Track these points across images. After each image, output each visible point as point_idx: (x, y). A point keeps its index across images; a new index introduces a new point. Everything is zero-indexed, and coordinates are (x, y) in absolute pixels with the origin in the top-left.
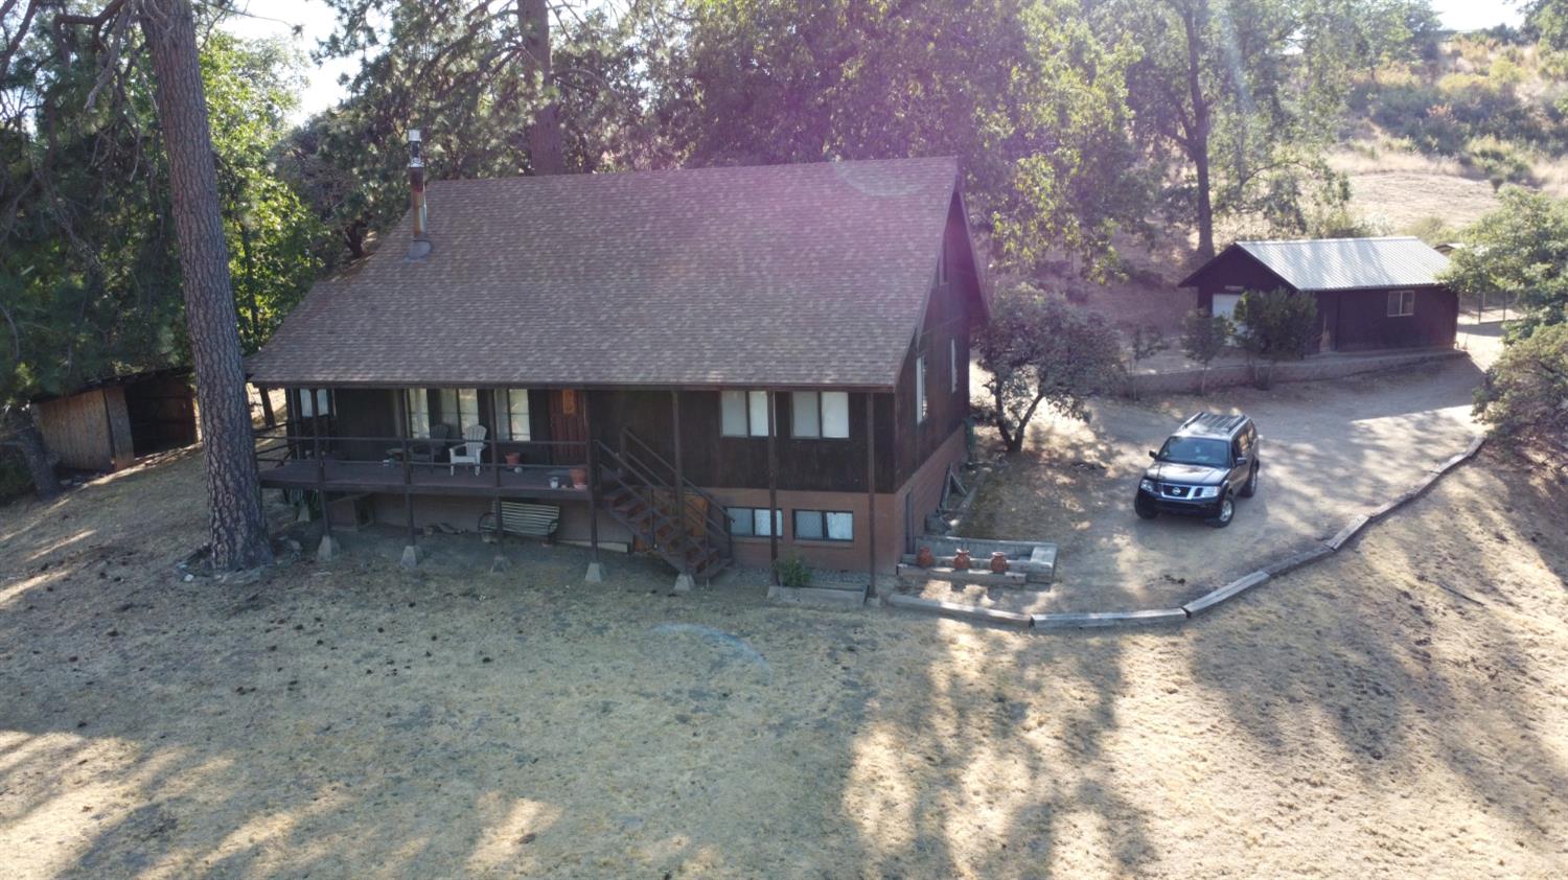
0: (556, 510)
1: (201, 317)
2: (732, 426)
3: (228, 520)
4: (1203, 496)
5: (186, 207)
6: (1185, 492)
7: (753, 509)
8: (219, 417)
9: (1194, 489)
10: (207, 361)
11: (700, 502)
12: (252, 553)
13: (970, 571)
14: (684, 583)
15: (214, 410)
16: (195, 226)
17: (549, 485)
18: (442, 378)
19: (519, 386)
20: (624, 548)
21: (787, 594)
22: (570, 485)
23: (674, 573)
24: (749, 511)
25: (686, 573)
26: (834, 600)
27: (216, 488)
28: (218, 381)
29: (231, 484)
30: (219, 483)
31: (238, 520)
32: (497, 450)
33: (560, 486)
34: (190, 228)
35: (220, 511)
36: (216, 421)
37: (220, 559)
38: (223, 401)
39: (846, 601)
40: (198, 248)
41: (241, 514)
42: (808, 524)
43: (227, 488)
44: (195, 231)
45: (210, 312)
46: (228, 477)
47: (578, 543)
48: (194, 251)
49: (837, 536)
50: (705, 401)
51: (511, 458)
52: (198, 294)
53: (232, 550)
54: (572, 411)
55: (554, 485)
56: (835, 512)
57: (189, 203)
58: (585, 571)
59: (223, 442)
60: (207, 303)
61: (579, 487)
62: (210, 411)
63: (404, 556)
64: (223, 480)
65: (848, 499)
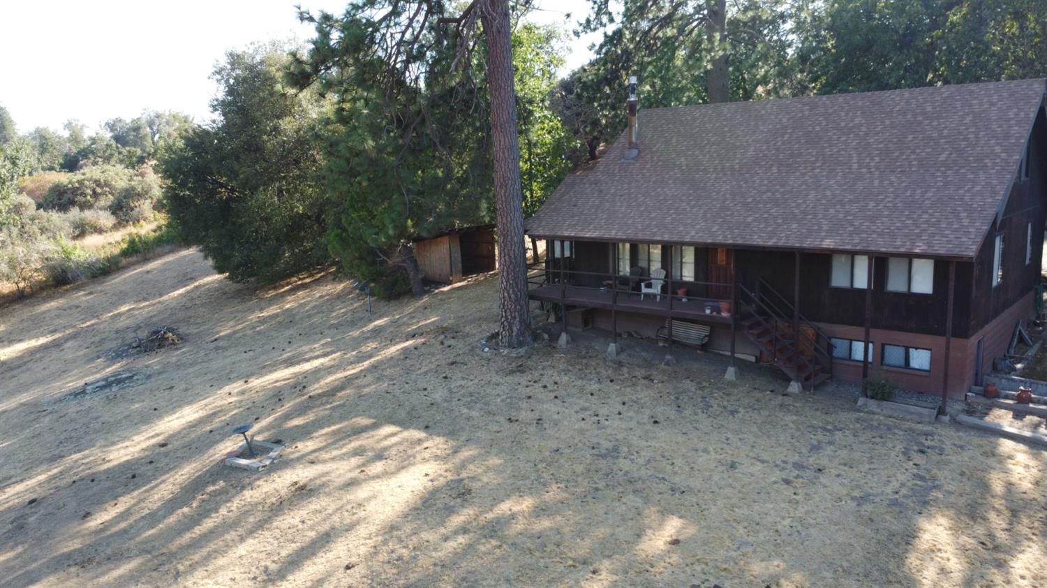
0: (708, 328)
1: (503, 194)
2: (839, 279)
3: (510, 317)
5: (499, 129)
7: (851, 341)
8: (509, 255)
10: (504, 221)
11: (810, 332)
12: (521, 339)
13: (1031, 405)
14: (794, 387)
15: (506, 251)
16: (502, 140)
17: (704, 311)
18: (640, 236)
19: (689, 244)
20: (753, 359)
21: (873, 405)
22: (719, 312)
23: (788, 380)
24: (846, 343)
25: (797, 381)
26: (911, 413)
27: (504, 297)
28: (509, 233)
29: (512, 296)
30: (506, 294)
31: (515, 318)
32: (672, 285)
33: (712, 312)
34: (500, 141)
35: (505, 311)
36: (507, 257)
37: (504, 340)
38: (511, 246)
39: (920, 415)
40: (504, 153)
41: (517, 314)
42: (894, 355)
43: (510, 298)
44: (502, 143)
45: (508, 191)
46: (511, 291)
47: (721, 352)
48: (501, 155)
49: (917, 367)
50: (820, 261)
51: (681, 292)
52: (502, 180)
53: (510, 335)
54: (724, 263)
55: (708, 312)
56: (916, 349)
57: (501, 125)
58: (725, 371)
59: (510, 270)
60: (506, 186)
61: (724, 314)
62: (504, 251)
63: (609, 349)
64: (508, 293)
65: (928, 339)
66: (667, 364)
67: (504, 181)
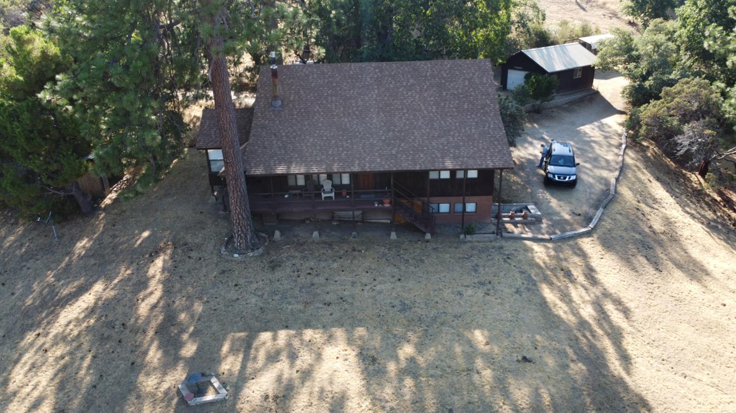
1: (232, 153)
2: (433, 176)
3: (245, 230)
4: (571, 179)
5: (225, 109)
6: (565, 178)
7: (439, 204)
9: (568, 177)
10: (235, 170)
11: (419, 203)
12: (253, 242)
13: (516, 219)
14: (428, 236)
15: (238, 189)
17: (374, 205)
20: (389, 221)
21: (469, 237)
22: (383, 204)
23: (425, 233)
24: (437, 205)
25: (427, 232)
26: (485, 238)
27: (239, 219)
28: (238, 177)
29: (245, 216)
30: (240, 217)
31: (248, 230)
33: (378, 205)
34: (226, 117)
35: (241, 228)
36: (239, 193)
37: (242, 246)
38: (241, 185)
39: (489, 238)
40: (230, 125)
41: (248, 227)
42: (459, 207)
43: (243, 218)
44: (229, 118)
45: (235, 150)
46: (244, 214)
47: (370, 221)
48: (228, 126)
49: (469, 211)
51: (344, 191)
52: (230, 143)
53: (246, 241)
55: (376, 205)
56: (469, 203)
57: (226, 106)
58: (390, 235)
59: (242, 201)
60: (234, 147)
61: (387, 205)
62: (236, 189)
63: (314, 235)
64: (242, 216)
65: (476, 198)
66: (354, 237)
67: (232, 144)
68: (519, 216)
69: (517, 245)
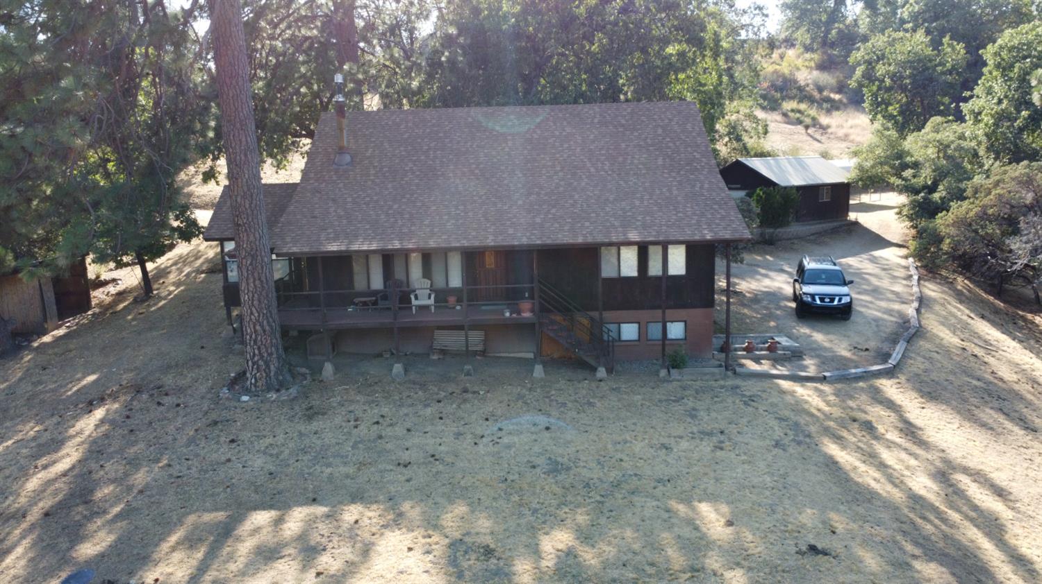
1: (247, 206)
2: (607, 271)
3: (265, 355)
4: (843, 302)
5: (238, 125)
6: (832, 300)
7: (619, 324)
8: (259, 279)
9: (837, 299)
11: (585, 320)
12: (281, 378)
13: (757, 353)
14: (602, 372)
15: (256, 275)
16: (244, 139)
17: (503, 315)
21: (675, 373)
22: (519, 313)
23: (595, 368)
24: (616, 325)
25: (599, 366)
27: (255, 331)
28: (258, 253)
29: (267, 328)
30: (258, 327)
31: (270, 354)
33: (511, 314)
34: (240, 140)
35: (259, 348)
36: (257, 282)
37: (259, 384)
38: (262, 268)
39: (713, 374)
40: (246, 155)
41: (273, 349)
42: (655, 331)
43: (264, 331)
44: (244, 143)
45: (254, 202)
47: (498, 355)
48: (243, 158)
49: (673, 337)
50: (590, 254)
51: (452, 299)
52: (245, 188)
53: (268, 375)
54: (493, 266)
55: (508, 314)
56: (672, 322)
58: (532, 372)
59: (262, 298)
60: (252, 196)
61: (527, 315)
62: (253, 275)
63: (394, 371)
64: (262, 326)
65: (683, 313)
66: (468, 374)
67: (249, 190)
68: (762, 349)
69: (765, 384)
